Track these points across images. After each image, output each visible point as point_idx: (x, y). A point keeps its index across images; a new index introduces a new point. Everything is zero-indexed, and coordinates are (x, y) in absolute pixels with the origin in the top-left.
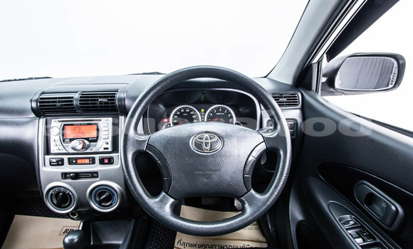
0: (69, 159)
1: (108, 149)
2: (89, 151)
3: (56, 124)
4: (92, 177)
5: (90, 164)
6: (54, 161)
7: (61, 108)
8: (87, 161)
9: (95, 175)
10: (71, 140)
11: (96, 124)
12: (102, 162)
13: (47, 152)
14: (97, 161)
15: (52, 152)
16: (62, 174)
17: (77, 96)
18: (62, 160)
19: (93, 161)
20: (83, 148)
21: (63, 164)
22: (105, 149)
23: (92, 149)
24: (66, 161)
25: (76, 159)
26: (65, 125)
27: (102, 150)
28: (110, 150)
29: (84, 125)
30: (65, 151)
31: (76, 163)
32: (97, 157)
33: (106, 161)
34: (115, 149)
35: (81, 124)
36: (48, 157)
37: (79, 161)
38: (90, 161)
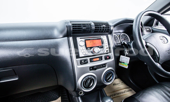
4: (103, 67)
6: (83, 61)
9: (104, 66)
10: (91, 48)
11: (101, 39)
14: (103, 58)
15: (80, 56)
18: (87, 60)
21: (87, 63)
22: (107, 51)
23: (101, 52)
24: (89, 61)
25: (93, 59)
26: (86, 40)
27: (105, 52)
28: (109, 52)
29: (95, 39)
31: (93, 61)
32: (103, 56)
33: (108, 58)
35: (94, 39)
36: (79, 59)
38: (100, 59)
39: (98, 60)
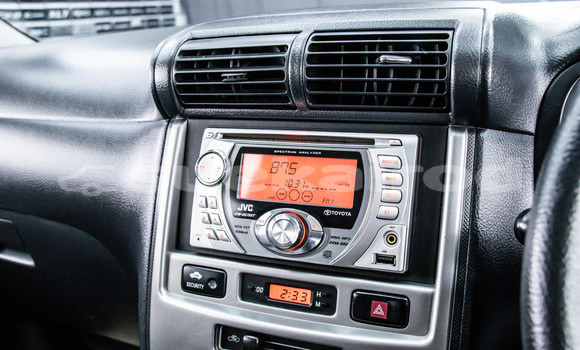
0: (244, 276)
1: (390, 260)
2: (316, 259)
3: (215, 144)
5: (313, 309)
6: (197, 275)
7: (238, 88)
8: (304, 296)
10: (260, 208)
11: (356, 156)
12: (361, 311)
13: (179, 240)
14: (343, 302)
15: (193, 242)
16: (217, 326)
17: (298, 45)
18: (221, 277)
19: (325, 302)
20: (296, 246)
21: (220, 292)
22: (380, 259)
23: (328, 255)
24: (233, 285)
25: (268, 281)
26: (244, 150)
27: (366, 262)
28: (400, 266)
29: (310, 154)
30: (233, 247)
31: (264, 299)
32: (345, 286)
33: (379, 311)
34: (421, 266)
35: (298, 153)
36: (179, 258)
37: (276, 292)
38: (314, 299)
39: (308, 302)
